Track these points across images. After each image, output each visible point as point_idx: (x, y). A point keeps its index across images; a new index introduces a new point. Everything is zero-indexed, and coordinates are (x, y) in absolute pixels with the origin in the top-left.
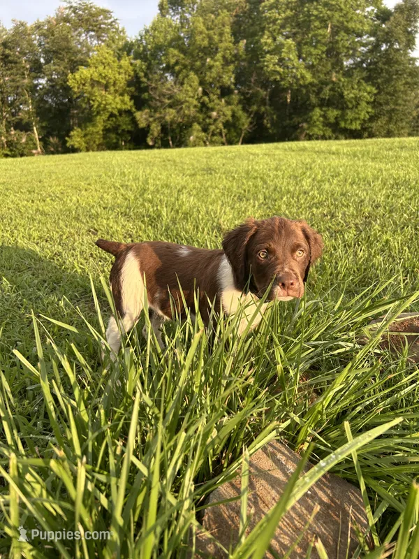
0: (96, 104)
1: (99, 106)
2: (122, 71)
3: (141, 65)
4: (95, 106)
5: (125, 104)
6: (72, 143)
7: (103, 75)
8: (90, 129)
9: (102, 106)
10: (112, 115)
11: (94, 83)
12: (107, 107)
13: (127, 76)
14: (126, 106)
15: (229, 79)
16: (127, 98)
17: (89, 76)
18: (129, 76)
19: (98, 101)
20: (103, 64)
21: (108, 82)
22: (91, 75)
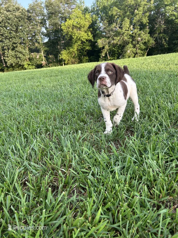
0: (75, 37)
1: (77, 38)
2: (87, 20)
3: (96, 17)
4: (75, 38)
5: (89, 37)
6: (62, 57)
7: (79, 23)
8: (71, 50)
9: (78, 38)
10: (83, 42)
11: (74, 27)
12: (80, 38)
13: (89, 23)
14: (90, 38)
15: (145, 20)
16: (90, 33)
17: (72, 23)
18: (90, 23)
19: (76, 36)
20: (78, 17)
21: (81, 26)
22: (73, 23)
